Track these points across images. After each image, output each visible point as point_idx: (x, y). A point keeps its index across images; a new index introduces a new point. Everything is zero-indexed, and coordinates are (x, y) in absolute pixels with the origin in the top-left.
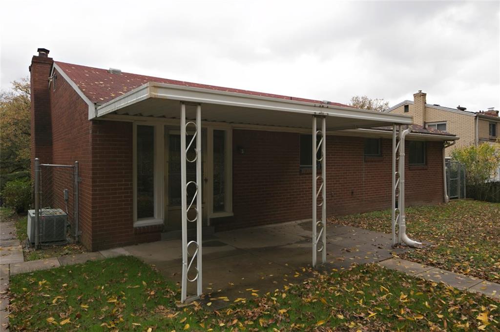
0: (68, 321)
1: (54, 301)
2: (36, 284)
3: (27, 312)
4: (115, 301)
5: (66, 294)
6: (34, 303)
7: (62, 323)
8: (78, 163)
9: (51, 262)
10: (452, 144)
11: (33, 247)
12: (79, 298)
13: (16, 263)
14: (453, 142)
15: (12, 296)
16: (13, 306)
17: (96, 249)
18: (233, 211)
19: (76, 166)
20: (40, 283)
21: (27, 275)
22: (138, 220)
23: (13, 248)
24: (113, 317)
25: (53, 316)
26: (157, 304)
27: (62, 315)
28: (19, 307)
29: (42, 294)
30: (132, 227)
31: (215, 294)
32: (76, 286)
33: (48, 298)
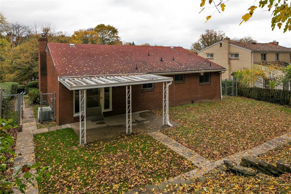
0: (49, 149)
1: (46, 144)
2: (41, 138)
3: (39, 147)
4: (62, 144)
5: (49, 141)
6: (40, 144)
7: (47, 150)
8: (55, 93)
9: (46, 130)
10: (223, 73)
11: (40, 122)
12: (52, 143)
13: (35, 130)
14: (223, 72)
15: (34, 142)
16: (35, 145)
17: (60, 124)
18: (113, 109)
19: (54, 94)
20: (42, 137)
21: (38, 134)
22: (75, 114)
23: (33, 123)
24: (60, 149)
25: (45, 148)
26: (73, 145)
27: (47, 148)
28: (37, 145)
29: (42, 141)
30: (73, 117)
31: (90, 143)
32: (52, 139)
33: (44, 142)
